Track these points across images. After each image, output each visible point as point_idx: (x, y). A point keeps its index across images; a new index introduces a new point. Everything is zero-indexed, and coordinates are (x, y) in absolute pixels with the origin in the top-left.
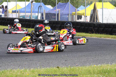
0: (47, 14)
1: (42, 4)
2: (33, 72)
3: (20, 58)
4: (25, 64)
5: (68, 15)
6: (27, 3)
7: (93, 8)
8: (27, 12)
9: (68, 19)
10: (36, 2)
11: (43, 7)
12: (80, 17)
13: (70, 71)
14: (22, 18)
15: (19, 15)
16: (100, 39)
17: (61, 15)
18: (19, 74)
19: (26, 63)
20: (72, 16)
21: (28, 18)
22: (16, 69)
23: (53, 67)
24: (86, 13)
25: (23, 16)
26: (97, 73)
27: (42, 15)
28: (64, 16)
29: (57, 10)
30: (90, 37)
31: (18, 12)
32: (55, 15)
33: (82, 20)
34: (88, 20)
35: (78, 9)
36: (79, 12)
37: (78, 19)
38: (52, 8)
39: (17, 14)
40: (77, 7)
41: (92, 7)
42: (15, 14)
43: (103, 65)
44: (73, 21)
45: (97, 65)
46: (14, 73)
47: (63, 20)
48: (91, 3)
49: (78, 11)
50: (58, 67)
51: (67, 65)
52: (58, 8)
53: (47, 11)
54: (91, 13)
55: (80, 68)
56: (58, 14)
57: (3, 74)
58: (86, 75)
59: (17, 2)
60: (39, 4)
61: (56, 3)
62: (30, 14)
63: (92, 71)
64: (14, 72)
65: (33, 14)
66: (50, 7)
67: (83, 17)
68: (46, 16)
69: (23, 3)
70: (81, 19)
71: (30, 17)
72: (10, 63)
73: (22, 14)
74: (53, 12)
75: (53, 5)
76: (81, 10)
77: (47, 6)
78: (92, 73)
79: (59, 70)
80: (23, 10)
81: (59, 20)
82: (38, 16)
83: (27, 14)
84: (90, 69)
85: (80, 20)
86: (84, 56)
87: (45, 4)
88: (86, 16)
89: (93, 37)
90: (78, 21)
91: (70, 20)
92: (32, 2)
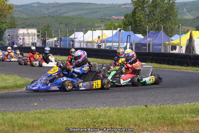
0: (136, 44)
1: (131, 33)
2: (118, 111)
3: (105, 95)
5: (161, 45)
6: (115, 32)
7: (189, 38)
8: (114, 42)
9: (160, 50)
11: (132, 37)
12: (174, 47)
13: (159, 110)
14: (108, 48)
15: (105, 45)
16: (195, 73)
17: (153, 46)
19: (112, 100)
20: (166, 46)
22: (99, 107)
23: (141, 105)
24: (181, 43)
25: (110, 47)
26: (190, 113)
27: (131, 45)
28: (156, 47)
29: (149, 39)
30: (185, 71)
31: (104, 42)
32: (145, 45)
33: (177, 51)
34: (183, 51)
35: (172, 38)
36: (172, 42)
37: (172, 50)
38: (143, 37)
40: (171, 36)
41: (187, 36)
43: (197, 103)
44: (166, 52)
45: (190, 103)
47: (155, 52)
48: (187, 32)
49: (172, 40)
50: (146, 106)
51: (157, 103)
52: (149, 37)
53: (137, 41)
54: (187, 43)
55: (171, 106)
56: (149, 45)
57: (84, 113)
58: (177, 114)
59: (103, 31)
60: (128, 33)
61: (146, 31)
62: (118, 44)
63: (184, 110)
64: (97, 111)
65: (121, 44)
66: (140, 36)
67: (178, 47)
68: (136, 47)
69: (110, 31)
70: (175, 50)
73: (109, 44)
74: (143, 42)
75: (144, 33)
76: (175, 40)
77: (137, 35)
78: (185, 112)
79: (147, 108)
80: (109, 40)
81: (151, 51)
82: (126, 47)
83: (114, 44)
84: (182, 107)
85: (174, 52)
86: (177, 92)
87: (135, 33)
88: (181, 47)
89: (188, 71)
90: (172, 52)
91: (163, 51)
92: (120, 31)
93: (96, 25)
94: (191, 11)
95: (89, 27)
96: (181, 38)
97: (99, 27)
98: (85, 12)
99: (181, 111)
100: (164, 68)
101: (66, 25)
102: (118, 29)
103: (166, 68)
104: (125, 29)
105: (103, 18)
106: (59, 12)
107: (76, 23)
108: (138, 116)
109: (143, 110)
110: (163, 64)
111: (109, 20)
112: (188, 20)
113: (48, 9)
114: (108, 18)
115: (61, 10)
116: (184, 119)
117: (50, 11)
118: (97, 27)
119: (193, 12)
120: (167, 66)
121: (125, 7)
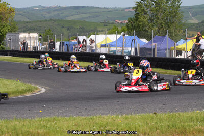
0: (141, 49)
1: (135, 37)
2: (126, 119)
3: (110, 101)
4: (117, 109)
5: (166, 50)
6: (119, 36)
8: (118, 47)
9: (166, 54)
10: (128, 34)
11: (137, 41)
12: (179, 53)
13: (169, 118)
14: (112, 53)
15: (108, 49)
17: (158, 50)
18: (110, 120)
19: (118, 107)
20: (171, 51)
21: (120, 54)
22: (106, 114)
23: (150, 112)
24: (187, 48)
25: (114, 52)
26: (201, 121)
27: (136, 50)
28: (161, 52)
29: (153, 44)
31: (107, 47)
32: (150, 50)
33: (183, 56)
35: (178, 43)
36: (178, 47)
37: (178, 55)
38: (147, 42)
39: (107, 48)
40: (177, 41)
42: (105, 48)
44: (172, 57)
45: (200, 110)
46: (104, 120)
47: (160, 56)
49: (178, 45)
50: (155, 113)
51: (165, 110)
52: (154, 42)
53: (142, 46)
55: (181, 114)
56: (154, 49)
57: (91, 120)
58: (188, 122)
59: (107, 35)
60: (132, 37)
61: (151, 36)
62: (122, 49)
63: (195, 118)
64: (104, 118)
65: (125, 49)
66: (144, 41)
67: (183, 52)
68: (140, 51)
69: (114, 36)
70: (181, 55)
71: (122, 53)
72: (99, 107)
73: (113, 49)
74: (148, 47)
75: (149, 38)
76: (181, 45)
77: (141, 39)
78: (196, 120)
79: (157, 116)
80: (113, 44)
81: (156, 56)
82: (131, 51)
83: (118, 49)
84: (192, 115)
85: (180, 57)
86: (185, 99)
87: (139, 38)
88: (187, 52)
90: (177, 57)
91: (168, 56)
92: (124, 35)
93: (99, 29)
94: (196, 15)
95: (92, 31)
96: (187, 43)
97: (102, 31)
98: (88, 15)
99: (192, 119)
100: (170, 74)
101: (68, 29)
102: (122, 33)
103: (172, 74)
104: (129, 33)
105: (106, 22)
106: (61, 15)
107: (78, 27)
108: (147, 124)
109: (152, 118)
110: (168, 69)
111: (113, 23)
112: (194, 24)
113: (49, 13)
114: (111, 22)
115: (63, 13)
116: (196, 127)
117: (52, 14)
118: (100, 31)
119: (198, 16)
120: (173, 72)
121: (129, 11)
